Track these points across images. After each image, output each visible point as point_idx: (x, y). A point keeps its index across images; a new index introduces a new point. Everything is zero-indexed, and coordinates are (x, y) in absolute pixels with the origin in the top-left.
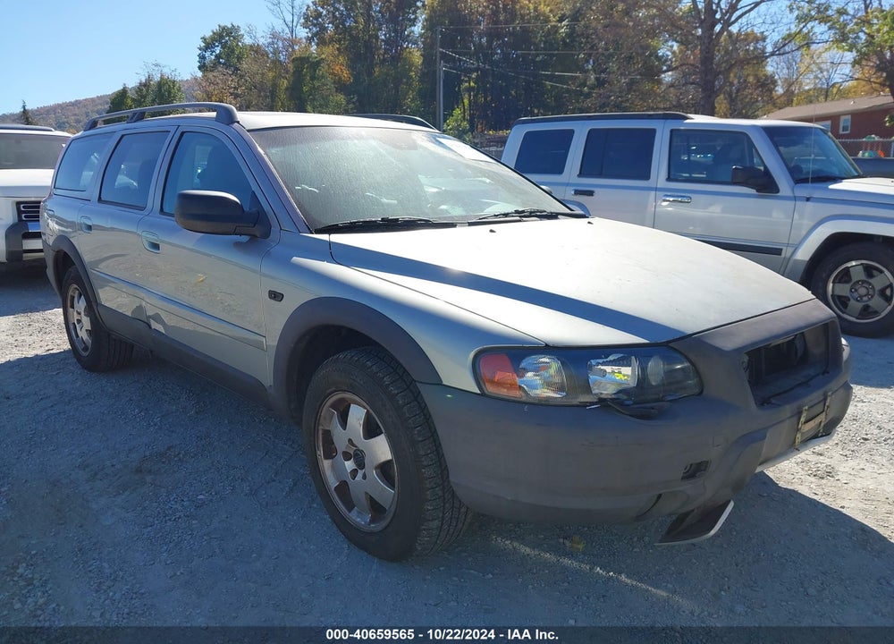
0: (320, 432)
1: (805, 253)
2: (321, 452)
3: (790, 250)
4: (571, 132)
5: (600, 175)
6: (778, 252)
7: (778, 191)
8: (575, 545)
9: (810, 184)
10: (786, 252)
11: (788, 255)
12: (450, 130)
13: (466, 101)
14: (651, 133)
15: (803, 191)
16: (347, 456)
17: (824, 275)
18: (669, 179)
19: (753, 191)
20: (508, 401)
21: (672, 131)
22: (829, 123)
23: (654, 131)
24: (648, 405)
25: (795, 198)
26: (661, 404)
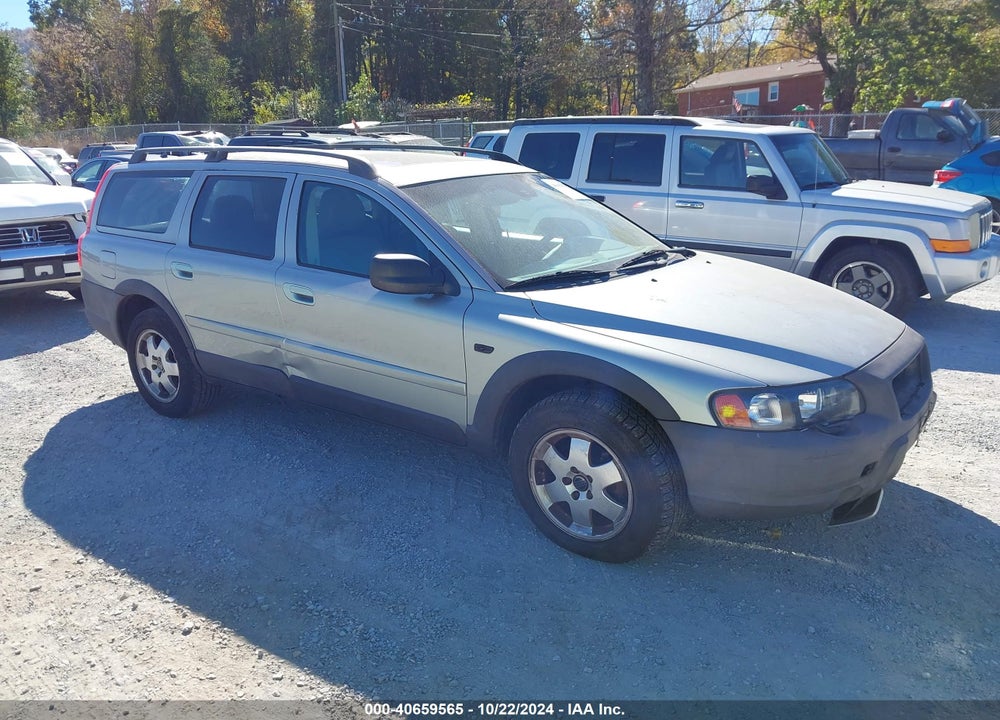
0: (533, 463)
1: (813, 255)
2: (533, 479)
3: (799, 253)
4: (577, 136)
5: (610, 180)
6: (788, 254)
7: (787, 198)
8: (775, 534)
9: (816, 191)
10: (796, 255)
11: (797, 257)
12: (357, 98)
13: (367, 62)
14: (660, 140)
15: (808, 198)
16: (567, 481)
17: (829, 275)
18: (680, 185)
19: (764, 198)
20: (743, 430)
21: (682, 137)
22: (757, 90)
23: (664, 137)
24: (839, 424)
25: (802, 205)
26: (843, 423)
